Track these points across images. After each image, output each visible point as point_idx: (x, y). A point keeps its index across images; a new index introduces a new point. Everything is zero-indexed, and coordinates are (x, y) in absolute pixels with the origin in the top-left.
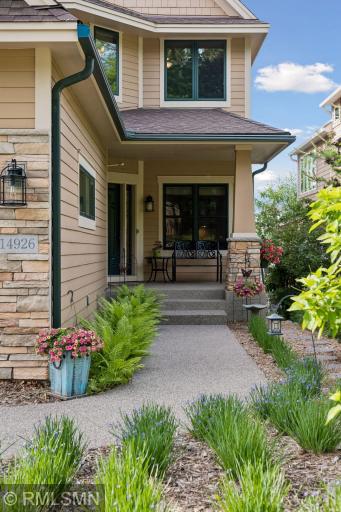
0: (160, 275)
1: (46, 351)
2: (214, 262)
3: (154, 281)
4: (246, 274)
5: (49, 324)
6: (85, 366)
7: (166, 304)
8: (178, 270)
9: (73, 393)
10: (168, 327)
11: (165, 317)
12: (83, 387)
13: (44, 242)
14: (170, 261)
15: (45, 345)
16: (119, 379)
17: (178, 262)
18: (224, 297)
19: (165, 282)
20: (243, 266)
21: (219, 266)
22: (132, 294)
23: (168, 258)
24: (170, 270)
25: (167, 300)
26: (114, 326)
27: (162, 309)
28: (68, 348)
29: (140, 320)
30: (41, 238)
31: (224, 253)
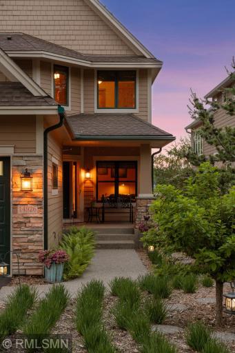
0: (94, 219)
1: (43, 260)
2: (128, 210)
3: (91, 222)
4: (147, 219)
5: (43, 248)
6: (61, 268)
7: (99, 237)
8: (106, 215)
9: (56, 280)
10: (100, 250)
11: (98, 244)
12: (60, 277)
13: (41, 208)
14: (101, 210)
15: (43, 258)
16: (77, 274)
17: (106, 211)
18: (133, 233)
19: (97, 223)
20: (145, 214)
21: (131, 213)
22: (78, 231)
23: (99, 208)
24: (101, 215)
25: (99, 235)
26: (73, 249)
27: (96, 240)
28: (54, 259)
29: (85, 246)
30: (39, 206)
31: (134, 205)
